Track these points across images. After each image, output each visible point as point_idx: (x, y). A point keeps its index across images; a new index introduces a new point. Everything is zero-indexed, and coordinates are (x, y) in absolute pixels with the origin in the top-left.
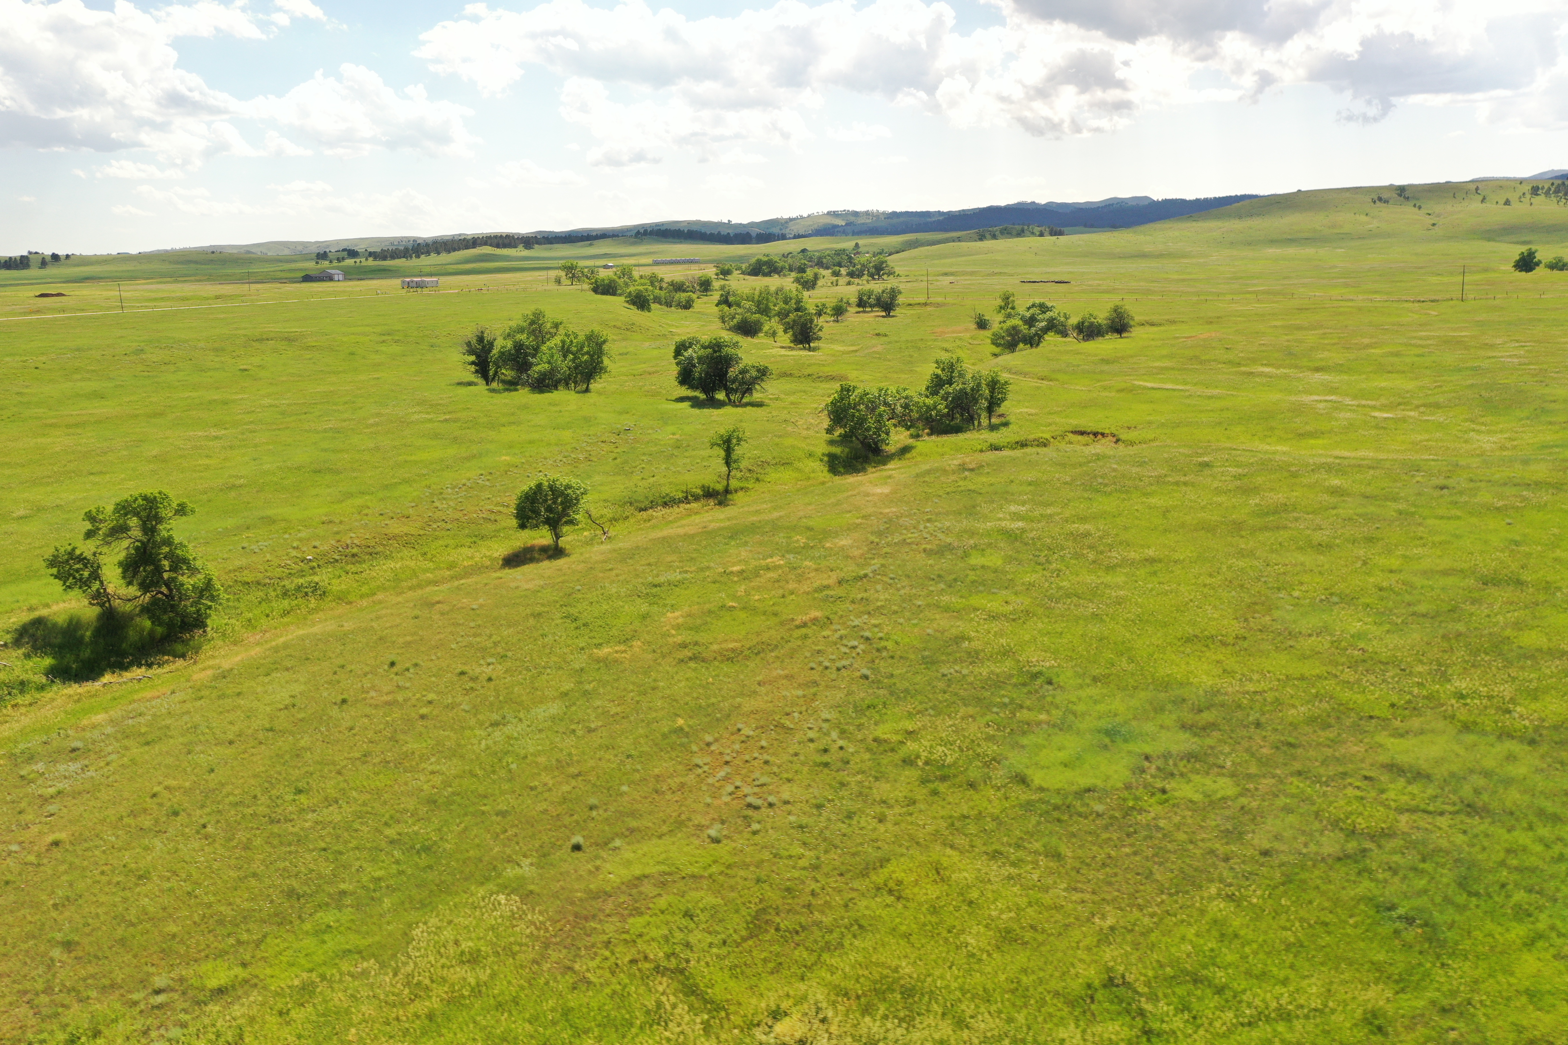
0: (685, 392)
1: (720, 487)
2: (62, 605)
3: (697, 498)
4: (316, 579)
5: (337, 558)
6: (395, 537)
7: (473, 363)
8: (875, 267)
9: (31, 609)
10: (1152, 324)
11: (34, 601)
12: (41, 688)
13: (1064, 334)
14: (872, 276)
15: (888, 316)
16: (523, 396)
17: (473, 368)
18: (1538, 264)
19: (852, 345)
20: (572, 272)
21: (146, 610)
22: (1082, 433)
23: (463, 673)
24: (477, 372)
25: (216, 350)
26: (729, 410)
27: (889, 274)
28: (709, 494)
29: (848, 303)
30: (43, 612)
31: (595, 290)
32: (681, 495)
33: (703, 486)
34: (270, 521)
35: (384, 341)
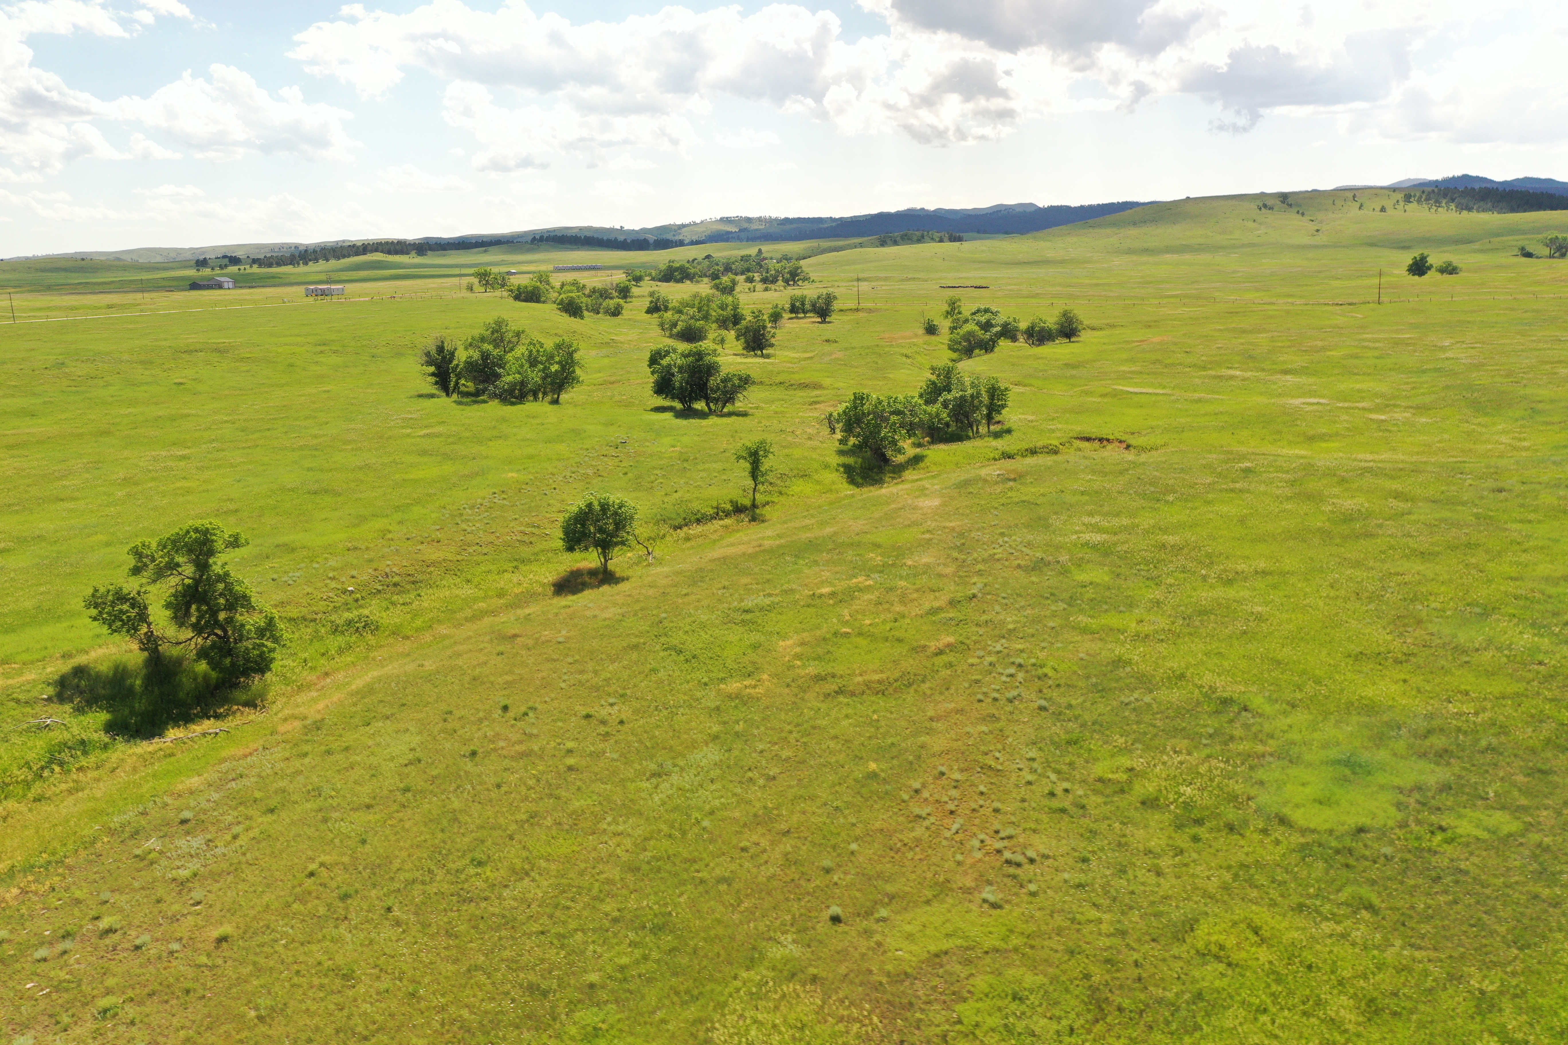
0: (660, 401)
1: (747, 502)
2: (100, 652)
3: (727, 515)
4: (366, 612)
5: (380, 588)
6: (433, 564)
7: (433, 374)
8: (790, 273)
9: (66, 656)
10: (1093, 329)
11: (66, 647)
12: (105, 747)
13: (1014, 339)
14: (787, 282)
15: (824, 322)
16: (494, 409)
17: (433, 379)
18: (1430, 268)
19: (805, 352)
20: (486, 279)
21: (202, 654)
22: (1088, 439)
23: (588, 716)
24: (436, 383)
25: (142, 362)
26: (713, 420)
27: (805, 279)
28: (738, 509)
29: (783, 309)
30: (81, 660)
31: (517, 298)
32: (711, 511)
33: (731, 502)
34: (289, 549)
35: (322, 352)
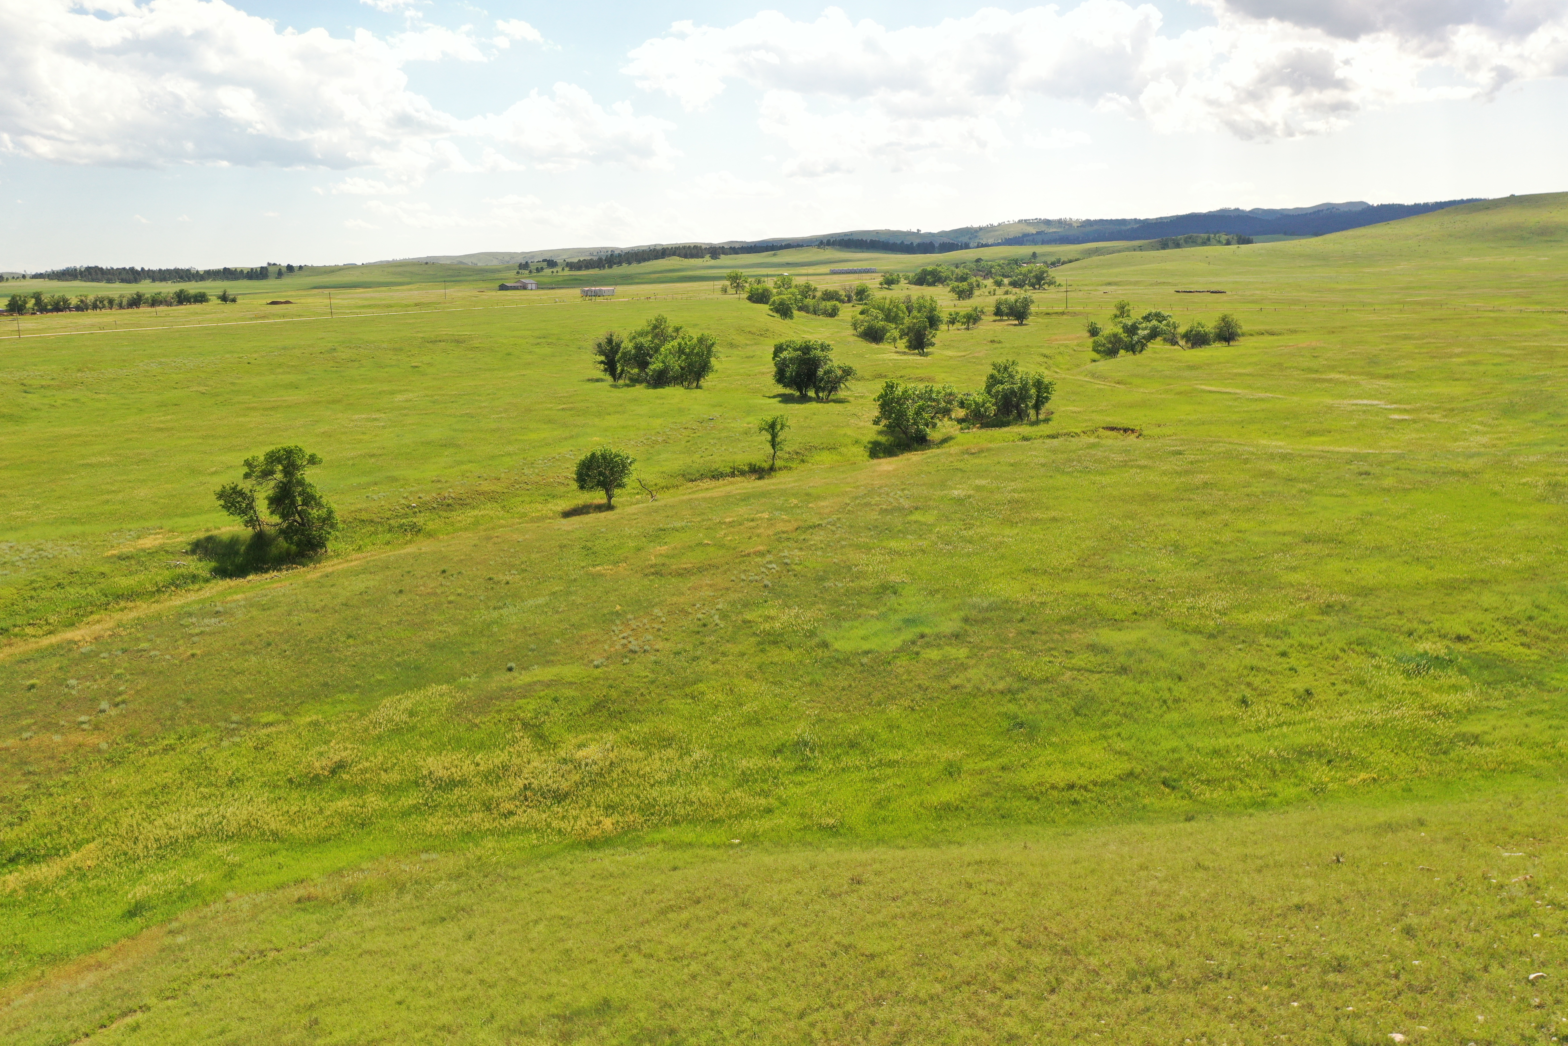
2: (228, 528)
4: (415, 520)
5: (435, 506)
7: (603, 362)
8: (1036, 277)
9: (207, 530)
10: (1272, 334)
11: (210, 525)
12: (207, 581)
14: (1033, 285)
15: (1021, 324)
16: (640, 390)
17: (602, 366)
20: (736, 281)
21: (282, 532)
23: (490, 579)
28: (754, 470)
30: (215, 532)
33: (750, 464)
34: (394, 479)
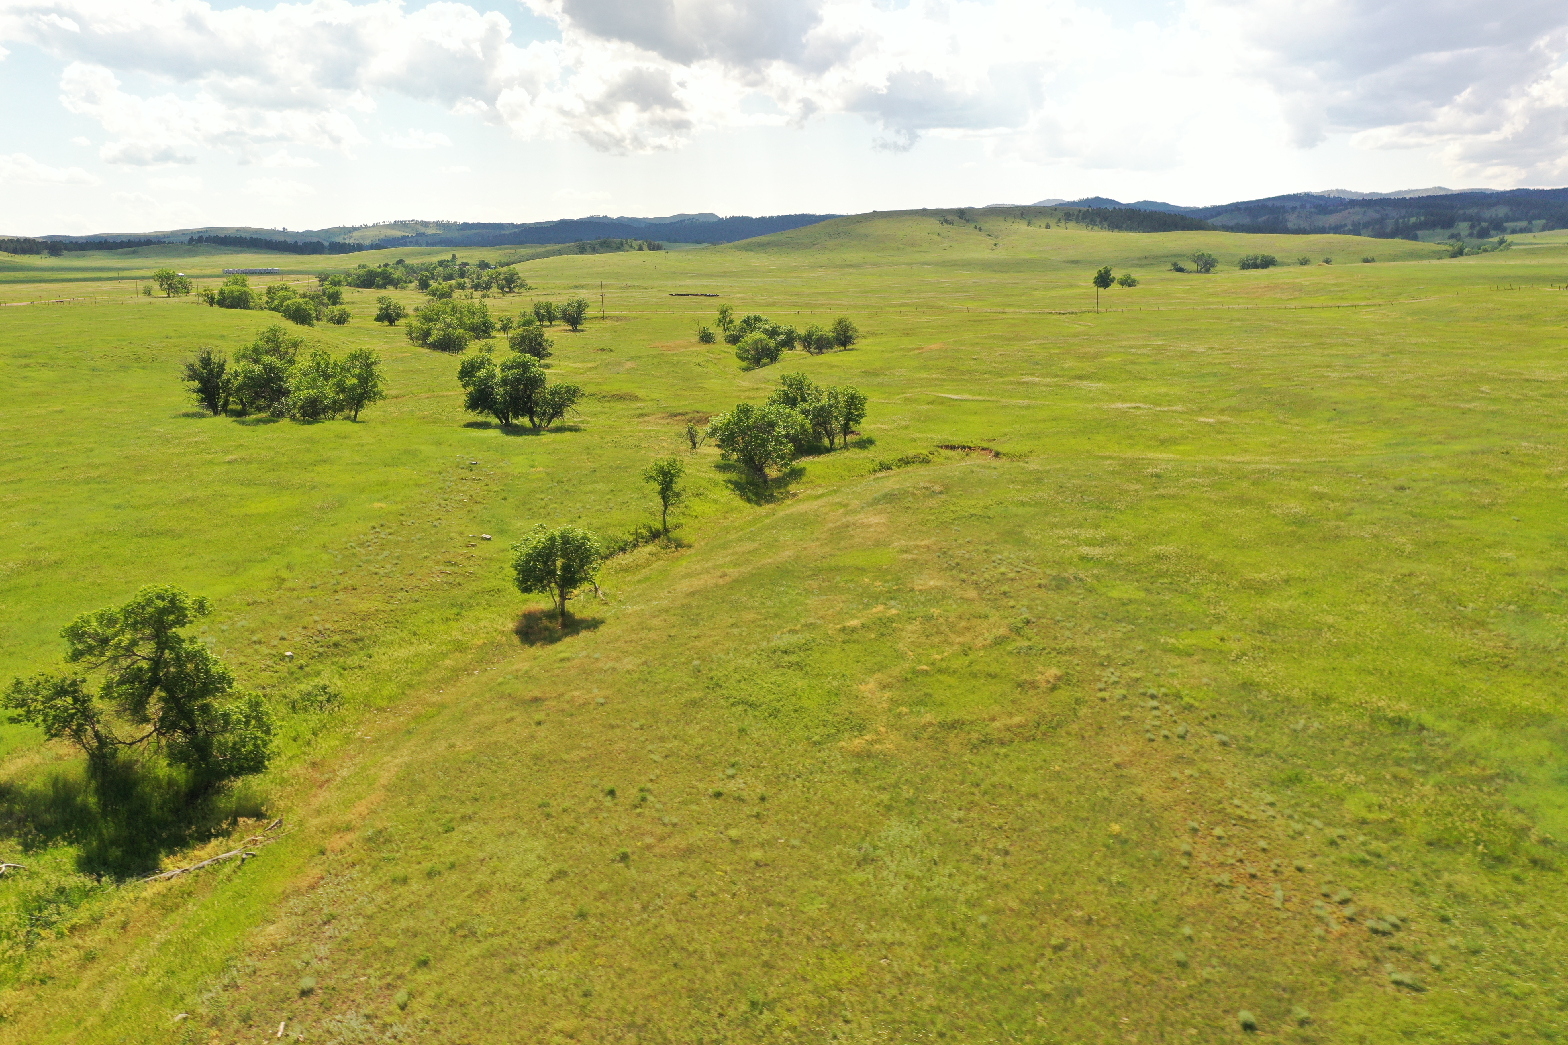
1: (658, 525)
3: (645, 541)
5: (321, 650)
6: (367, 616)
13: (795, 347)
14: (502, 288)
15: (578, 330)
18: (1112, 280)
19: (583, 361)
20: (169, 283)
22: (953, 448)
24: (203, 400)
26: (538, 437)
28: (655, 535)
29: (531, 316)
31: (217, 303)
32: (631, 539)
35: (27, 366)
